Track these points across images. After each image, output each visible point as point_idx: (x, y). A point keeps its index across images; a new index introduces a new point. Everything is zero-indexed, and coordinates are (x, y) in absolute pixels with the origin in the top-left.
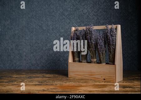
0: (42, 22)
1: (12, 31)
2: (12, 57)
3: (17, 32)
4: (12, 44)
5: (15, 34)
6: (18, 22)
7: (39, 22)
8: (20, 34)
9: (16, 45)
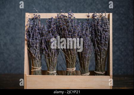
0: (50, 4)
1: (5, 18)
2: (6, 55)
3: (12, 18)
4: (5, 37)
5: (10, 21)
6: (13, 4)
7: (45, 2)
8: (17, 22)
9: (12, 38)
